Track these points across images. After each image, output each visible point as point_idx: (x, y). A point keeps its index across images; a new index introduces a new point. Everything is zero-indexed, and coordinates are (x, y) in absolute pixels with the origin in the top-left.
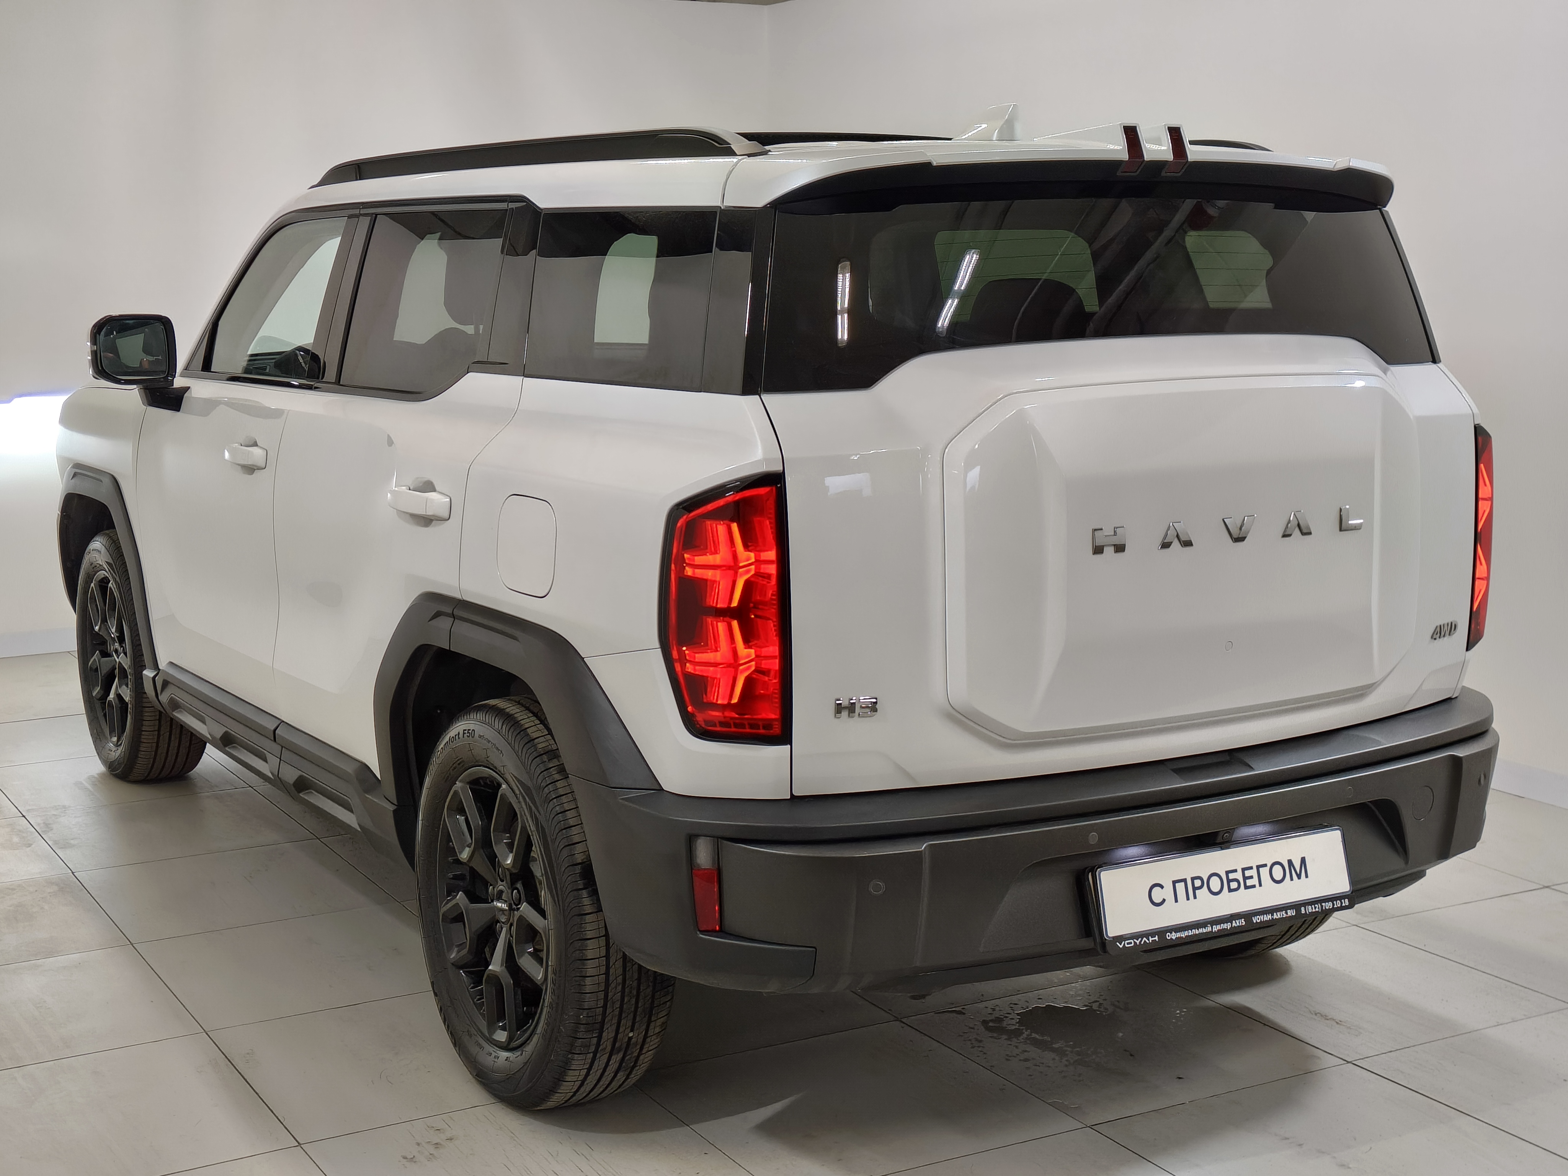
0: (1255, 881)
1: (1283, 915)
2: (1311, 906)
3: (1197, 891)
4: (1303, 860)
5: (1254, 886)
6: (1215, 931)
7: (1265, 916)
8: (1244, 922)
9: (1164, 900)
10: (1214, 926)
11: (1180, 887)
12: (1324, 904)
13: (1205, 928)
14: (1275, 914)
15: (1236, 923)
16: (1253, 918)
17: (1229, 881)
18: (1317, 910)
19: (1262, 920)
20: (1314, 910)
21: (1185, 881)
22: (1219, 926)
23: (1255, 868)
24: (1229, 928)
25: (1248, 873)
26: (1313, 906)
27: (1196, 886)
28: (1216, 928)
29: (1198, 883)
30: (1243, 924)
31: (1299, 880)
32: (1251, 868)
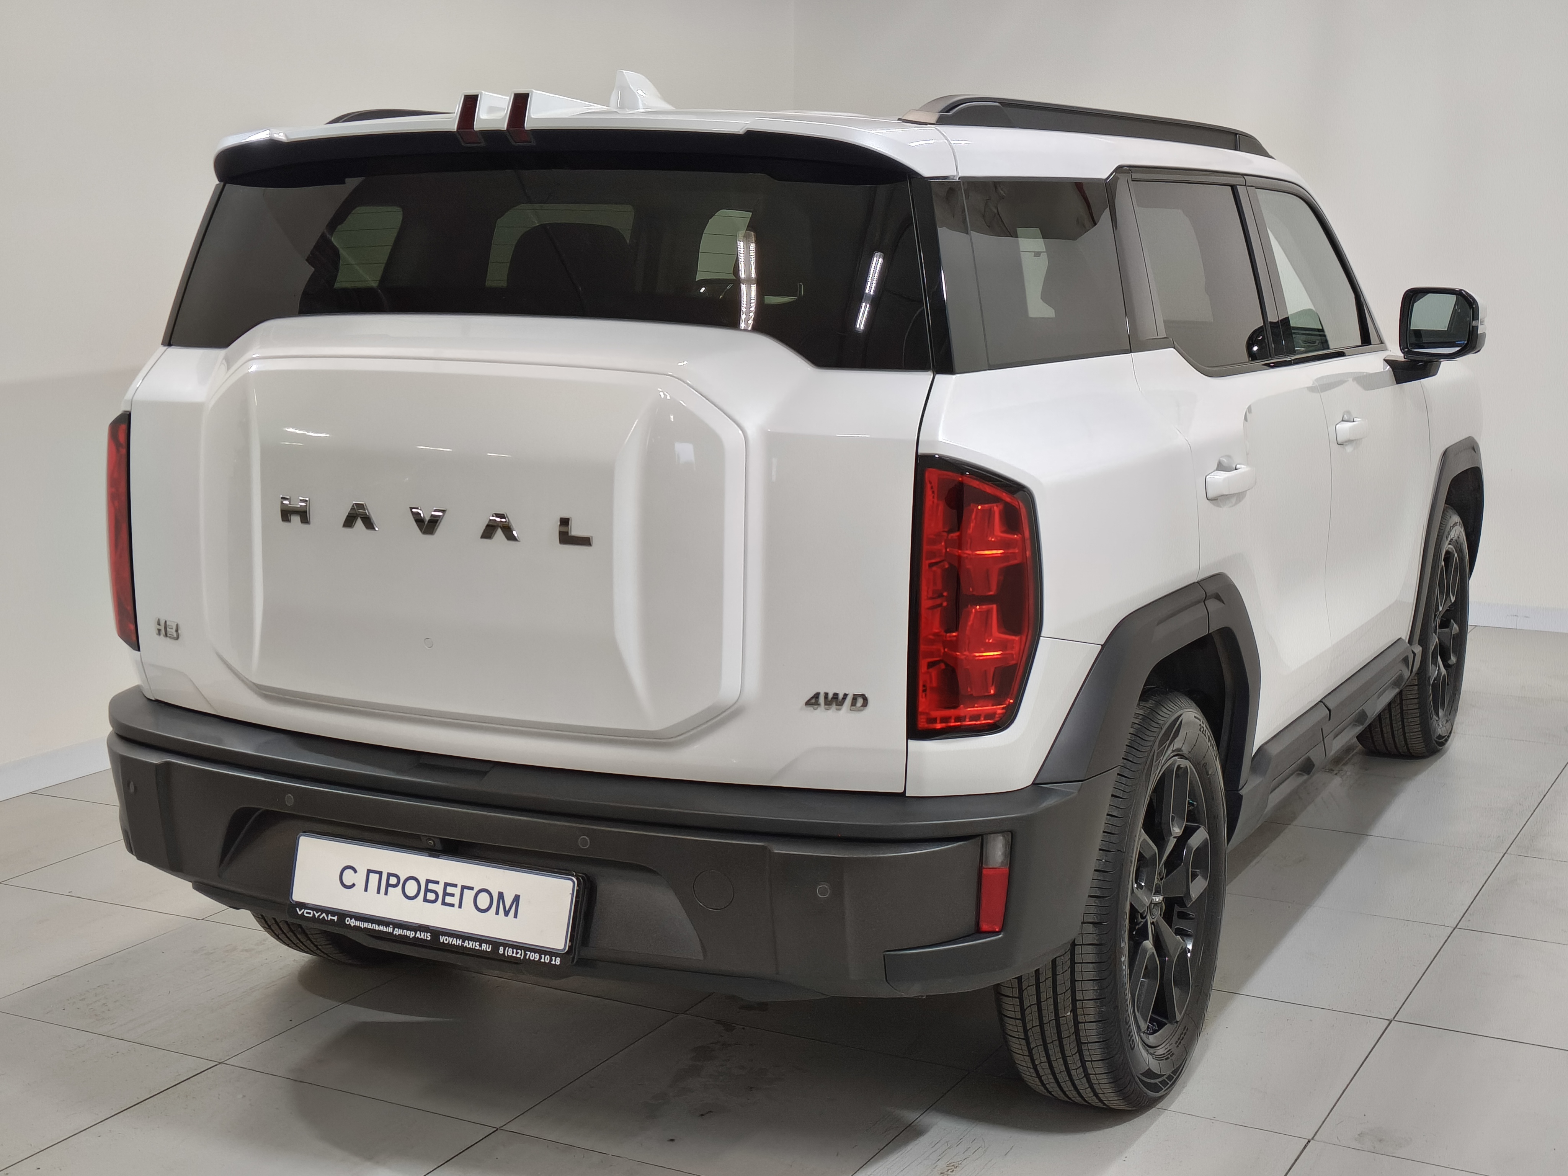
0: (455, 900)
1: (475, 946)
2: (513, 949)
3: (389, 888)
4: (517, 899)
5: (452, 905)
6: (396, 934)
7: (455, 939)
8: (430, 937)
9: (354, 885)
10: (396, 929)
11: (374, 878)
12: (529, 953)
13: (386, 927)
14: (467, 941)
15: (421, 935)
16: (441, 937)
17: (427, 890)
18: (518, 956)
19: (450, 943)
20: (514, 955)
21: (380, 873)
22: (402, 930)
23: (459, 887)
24: (411, 937)
25: (450, 890)
26: (515, 951)
27: (390, 883)
28: (397, 932)
29: (393, 881)
30: (428, 939)
31: (506, 917)
32: (455, 886)
